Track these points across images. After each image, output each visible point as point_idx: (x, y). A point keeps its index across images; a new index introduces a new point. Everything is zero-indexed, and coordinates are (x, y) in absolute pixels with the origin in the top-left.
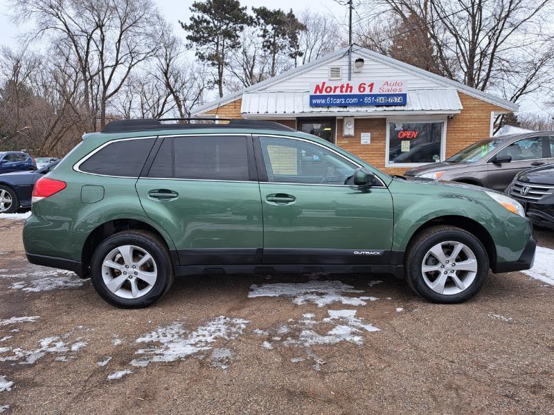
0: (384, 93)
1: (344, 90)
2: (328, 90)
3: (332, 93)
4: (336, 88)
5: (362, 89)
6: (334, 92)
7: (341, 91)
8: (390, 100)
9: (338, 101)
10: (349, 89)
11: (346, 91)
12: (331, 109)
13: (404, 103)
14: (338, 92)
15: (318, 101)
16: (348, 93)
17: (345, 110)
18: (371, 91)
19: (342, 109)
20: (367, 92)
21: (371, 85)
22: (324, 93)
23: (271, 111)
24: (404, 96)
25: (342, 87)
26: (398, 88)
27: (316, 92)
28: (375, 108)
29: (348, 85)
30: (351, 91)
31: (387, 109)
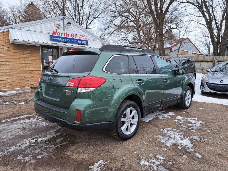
0: (81, 39)
1: (65, 35)
2: (59, 34)
3: (60, 36)
4: (62, 34)
5: (72, 36)
6: (61, 35)
7: (64, 36)
8: (83, 42)
9: (63, 40)
10: (67, 35)
11: (66, 36)
12: (60, 43)
13: (87, 44)
14: (63, 36)
15: (55, 39)
16: (67, 37)
17: (66, 44)
18: (76, 37)
19: (65, 44)
20: (74, 38)
21: (76, 35)
22: (57, 35)
23: (31, 40)
24: (87, 41)
25: (64, 34)
26: (85, 38)
27: (53, 34)
28: (78, 45)
29: (67, 33)
30: (68, 36)
31: (82, 46)
